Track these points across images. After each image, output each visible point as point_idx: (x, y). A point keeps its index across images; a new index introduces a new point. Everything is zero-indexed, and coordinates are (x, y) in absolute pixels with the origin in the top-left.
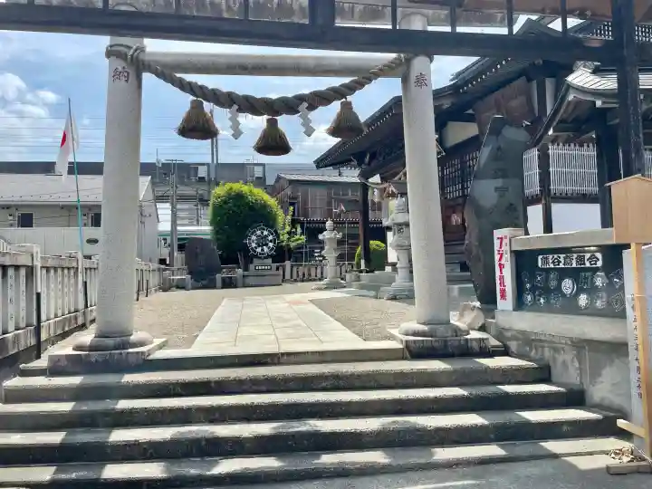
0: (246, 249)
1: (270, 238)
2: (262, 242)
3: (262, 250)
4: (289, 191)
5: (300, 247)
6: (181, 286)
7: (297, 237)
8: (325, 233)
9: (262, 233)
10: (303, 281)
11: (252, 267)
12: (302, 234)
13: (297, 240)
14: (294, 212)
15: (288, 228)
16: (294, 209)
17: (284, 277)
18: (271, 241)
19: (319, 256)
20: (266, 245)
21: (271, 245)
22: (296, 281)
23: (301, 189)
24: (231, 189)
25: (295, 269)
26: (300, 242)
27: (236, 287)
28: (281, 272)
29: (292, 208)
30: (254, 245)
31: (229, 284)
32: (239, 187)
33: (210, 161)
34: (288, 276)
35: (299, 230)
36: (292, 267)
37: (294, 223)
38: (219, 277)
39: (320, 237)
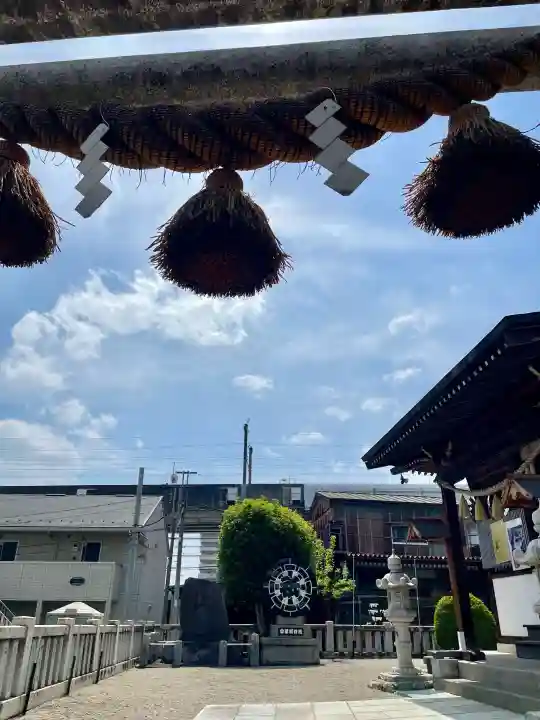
0: (265, 599)
1: (302, 582)
2: (289, 588)
3: (290, 602)
4: (330, 514)
5: (347, 597)
6: (168, 659)
7: (343, 581)
8: (387, 576)
9: (290, 573)
10: (353, 656)
11: (274, 628)
12: (349, 577)
13: (343, 586)
14: (337, 543)
15: (329, 568)
16: (337, 539)
17: (324, 649)
18: (303, 588)
19: (376, 615)
20: (297, 593)
21: (303, 593)
22: (342, 655)
23: (347, 511)
24: (250, 506)
25: (340, 634)
26: (346, 589)
27: (248, 665)
28: (318, 641)
29: (334, 537)
30: (278, 593)
31: (238, 660)
32: (259, 503)
33: (241, 482)
34: (330, 645)
35: (345, 572)
36: (336, 630)
37: (338, 559)
38: (224, 644)
39: (380, 583)
